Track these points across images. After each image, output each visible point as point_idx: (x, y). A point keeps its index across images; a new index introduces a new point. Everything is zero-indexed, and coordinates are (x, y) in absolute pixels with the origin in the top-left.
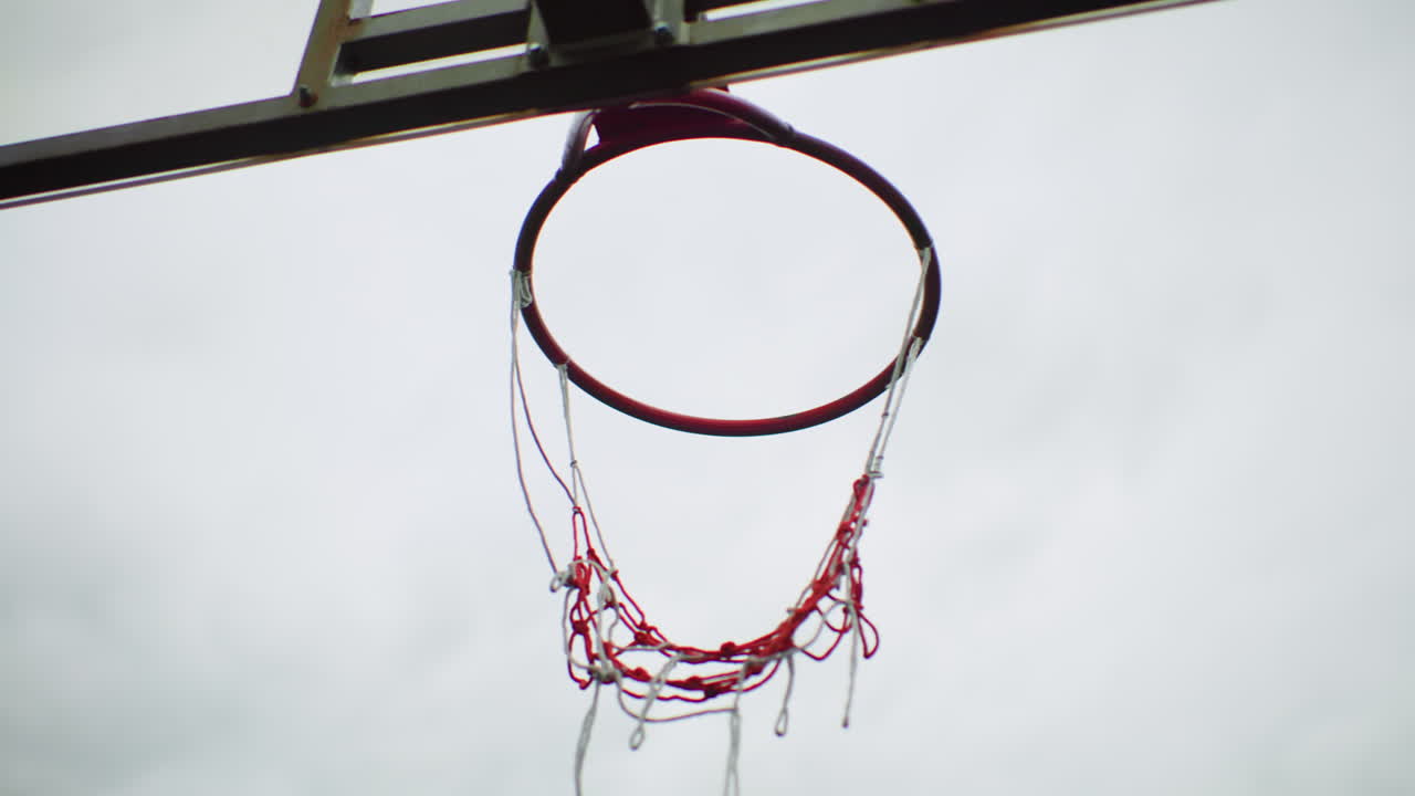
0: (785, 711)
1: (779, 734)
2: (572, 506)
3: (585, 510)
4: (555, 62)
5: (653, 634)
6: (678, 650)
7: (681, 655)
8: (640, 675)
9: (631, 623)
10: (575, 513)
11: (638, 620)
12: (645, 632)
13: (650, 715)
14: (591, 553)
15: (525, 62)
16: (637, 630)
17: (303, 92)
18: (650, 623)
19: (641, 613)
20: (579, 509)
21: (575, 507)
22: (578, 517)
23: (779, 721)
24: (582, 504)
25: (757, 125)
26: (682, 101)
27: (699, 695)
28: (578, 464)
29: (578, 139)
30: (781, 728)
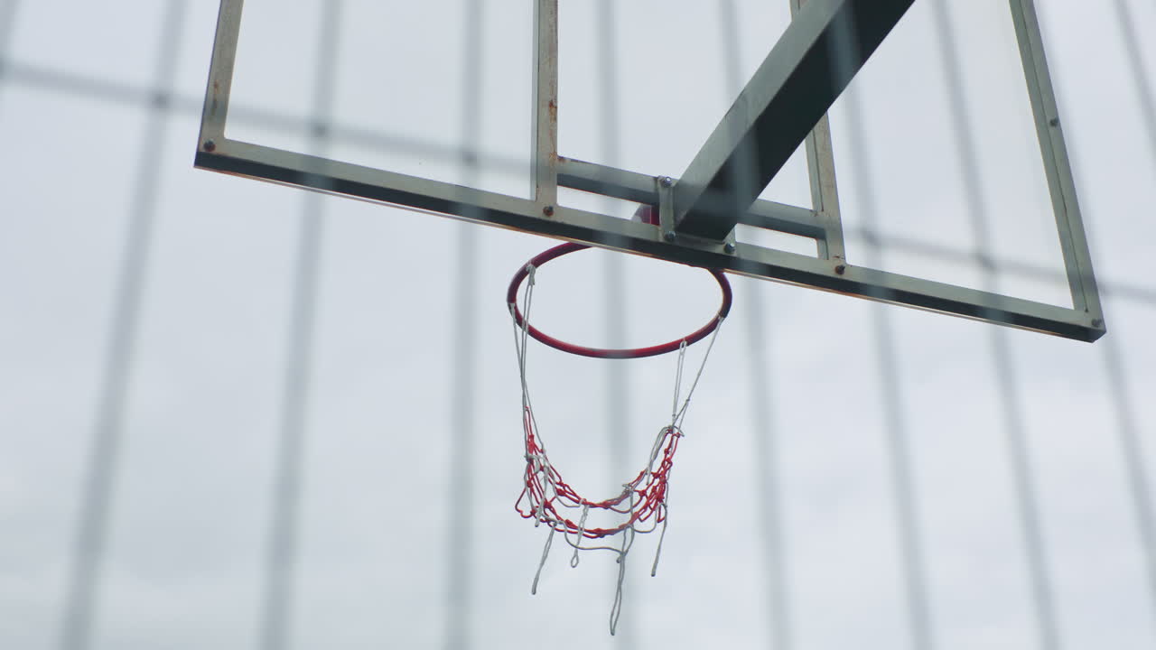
4: (677, 242)
5: (566, 488)
11: (557, 480)
13: (580, 545)
14: (532, 437)
16: (558, 486)
19: (559, 475)
20: (527, 408)
22: (527, 413)
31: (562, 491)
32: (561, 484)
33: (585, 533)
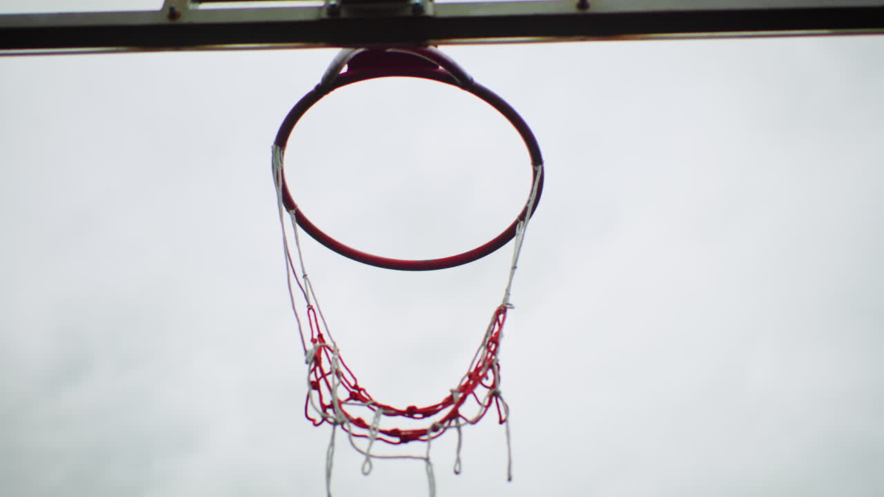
0: (458, 460)
1: (457, 473)
2: (307, 304)
3: (315, 307)
4: (344, 14)
5: (362, 393)
6: (380, 406)
7: (381, 411)
8: (359, 423)
9: (347, 385)
10: (309, 309)
11: (353, 384)
12: (357, 391)
13: (372, 452)
14: (320, 336)
15: (325, 11)
16: (352, 390)
17: (172, 9)
18: (360, 386)
19: (355, 379)
20: (312, 306)
21: (309, 305)
22: (311, 311)
23: (456, 465)
24: (312, 303)
25: (453, 74)
26: (417, 52)
27: (397, 440)
28: (308, 276)
29: (336, 67)
30: (457, 469)
31: (357, 395)
32: (356, 387)
33: (380, 435)
